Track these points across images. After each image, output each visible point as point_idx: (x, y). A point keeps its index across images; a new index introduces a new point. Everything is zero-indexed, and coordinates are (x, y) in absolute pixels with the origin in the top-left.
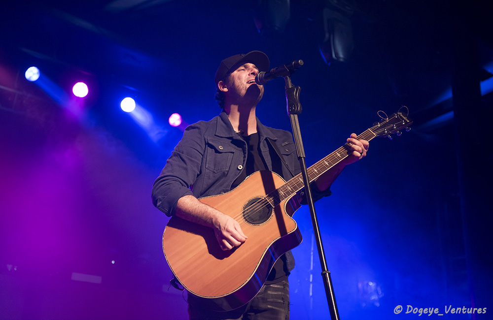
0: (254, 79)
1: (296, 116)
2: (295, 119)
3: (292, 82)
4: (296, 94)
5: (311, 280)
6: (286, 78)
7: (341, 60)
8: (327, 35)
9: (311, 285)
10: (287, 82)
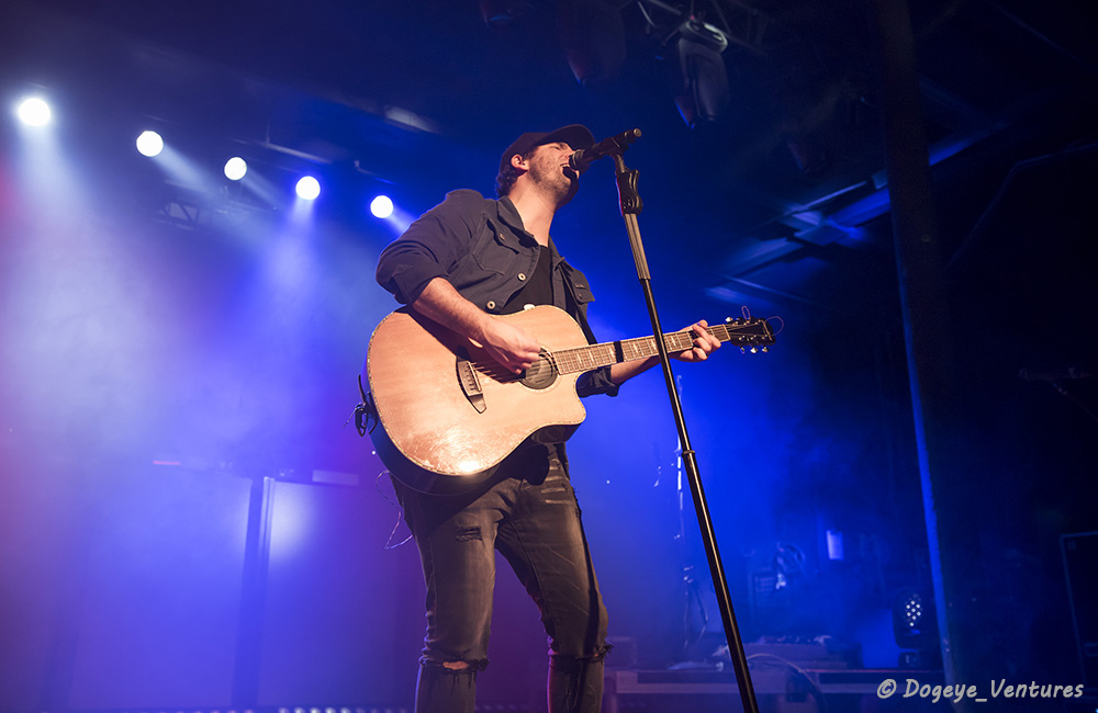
0: (567, 161)
1: (634, 216)
2: (632, 221)
3: (625, 164)
4: (633, 182)
5: (679, 466)
6: (617, 158)
7: (711, 119)
8: (687, 81)
9: (680, 473)
10: (619, 164)
